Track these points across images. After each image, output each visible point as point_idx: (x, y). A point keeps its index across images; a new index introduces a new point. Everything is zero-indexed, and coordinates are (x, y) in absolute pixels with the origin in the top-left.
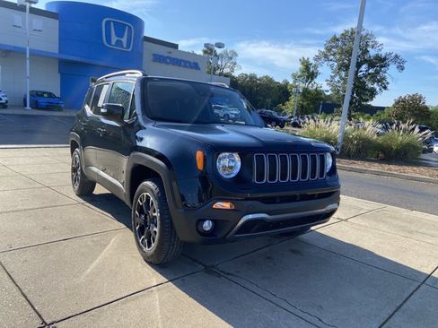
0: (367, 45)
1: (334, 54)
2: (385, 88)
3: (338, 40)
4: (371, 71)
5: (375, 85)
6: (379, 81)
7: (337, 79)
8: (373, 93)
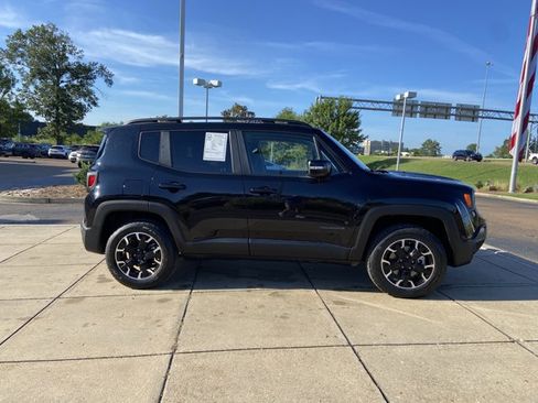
0: (64, 50)
1: (22, 55)
2: (95, 104)
3: (24, 37)
4: (75, 82)
5: (82, 101)
6: (85, 96)
7: (32, 88)
8: (82, 110)
